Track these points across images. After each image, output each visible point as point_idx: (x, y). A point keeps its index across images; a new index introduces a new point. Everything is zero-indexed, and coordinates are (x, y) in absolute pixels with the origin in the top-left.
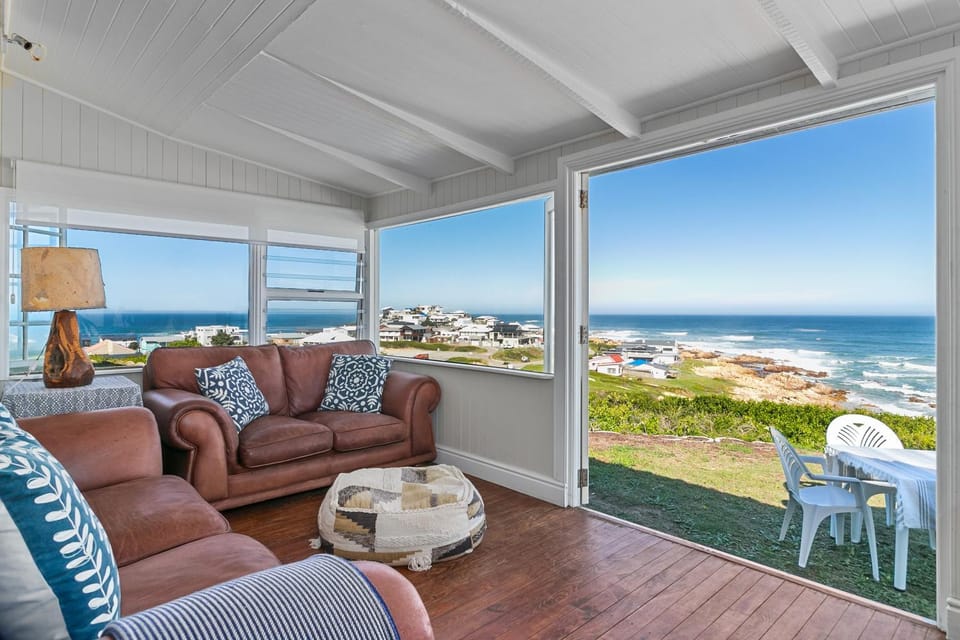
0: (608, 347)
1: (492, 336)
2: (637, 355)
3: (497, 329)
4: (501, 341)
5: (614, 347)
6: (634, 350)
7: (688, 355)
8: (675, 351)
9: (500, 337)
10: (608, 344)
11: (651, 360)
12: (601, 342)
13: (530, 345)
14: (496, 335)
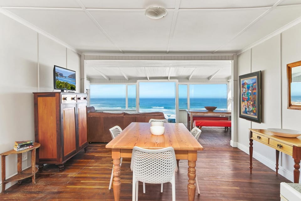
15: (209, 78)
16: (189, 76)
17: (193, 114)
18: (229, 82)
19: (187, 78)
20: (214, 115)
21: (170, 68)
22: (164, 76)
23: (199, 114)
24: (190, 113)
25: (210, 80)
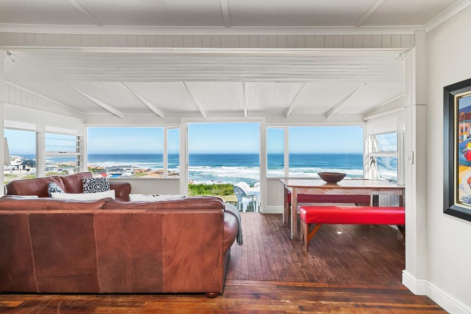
0: (99, 170)
1: (21, 167)
2: (114, 173)
3: (25, 163)
4: (28, 170)
5: (102, 169)
6: (112, 171)
7: (137, 171)
8: (132, 170)
9: (27, 167)
10: (98, 168)
11: (121, 174)
12: (94, 167)
13: (50, 171)
14: (24, 167)
15: (326, 115)
16: (287, 109)
17: (299, 191)
18: (366, 121)
19: (284, 113)
20: (346, 192)
21: (244, 85)
22: (236, 108)
23: (310, 192)
24: (291, 189)
25: (329, 117)
